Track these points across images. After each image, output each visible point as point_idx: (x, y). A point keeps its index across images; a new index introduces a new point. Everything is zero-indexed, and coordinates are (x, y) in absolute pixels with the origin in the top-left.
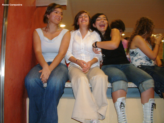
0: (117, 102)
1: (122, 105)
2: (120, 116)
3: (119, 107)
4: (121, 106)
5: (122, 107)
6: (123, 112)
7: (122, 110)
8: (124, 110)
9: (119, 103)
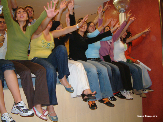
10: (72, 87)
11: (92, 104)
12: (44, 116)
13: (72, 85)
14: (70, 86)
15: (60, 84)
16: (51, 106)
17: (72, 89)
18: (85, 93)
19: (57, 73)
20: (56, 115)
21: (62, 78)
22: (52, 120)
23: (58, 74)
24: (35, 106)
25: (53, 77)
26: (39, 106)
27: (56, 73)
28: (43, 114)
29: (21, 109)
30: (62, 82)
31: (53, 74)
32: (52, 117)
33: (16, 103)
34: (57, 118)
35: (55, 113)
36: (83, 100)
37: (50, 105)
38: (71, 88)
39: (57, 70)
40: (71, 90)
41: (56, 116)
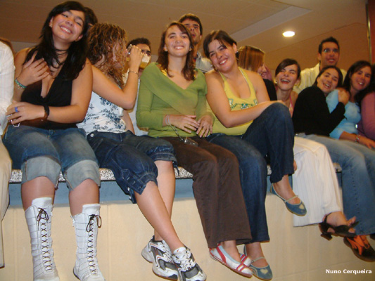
0: (31, 209)
1: (43, 215)
2: (36, 242)
3: (34, 220)
4: (39, 218)
5: (42, 221)
6: (44, 233)
7: (43, 227)
8: (46, 227)
9: (36, 210)
10: (302, 203)
11: (363, 245)
12: (245, 266)
13: (302, 198)
14: (297, 199)
15: (274, 193)
16: (255, 245)
17: (301, 207)
18: (329, 221)
19: (269, 168)
20: (267, 264)
21: (280, 179)
22: (260, 275)
23: (270, 172)
24: (222, 243)
25: (260, 176)
26: (230, 243)
27: (267, 169)
28: (242, 263)
29: (157, 256)
30: (279, 188)
31: (259, 170)
32: (259, 270)
33: (156, 239)
34: (270, 272)
35: (265, 261)
36: (322, 235)
37: (253, 241)
38: (299, 205)
39: (268, 161)
40: (301, 210)
41: (268, 268)
